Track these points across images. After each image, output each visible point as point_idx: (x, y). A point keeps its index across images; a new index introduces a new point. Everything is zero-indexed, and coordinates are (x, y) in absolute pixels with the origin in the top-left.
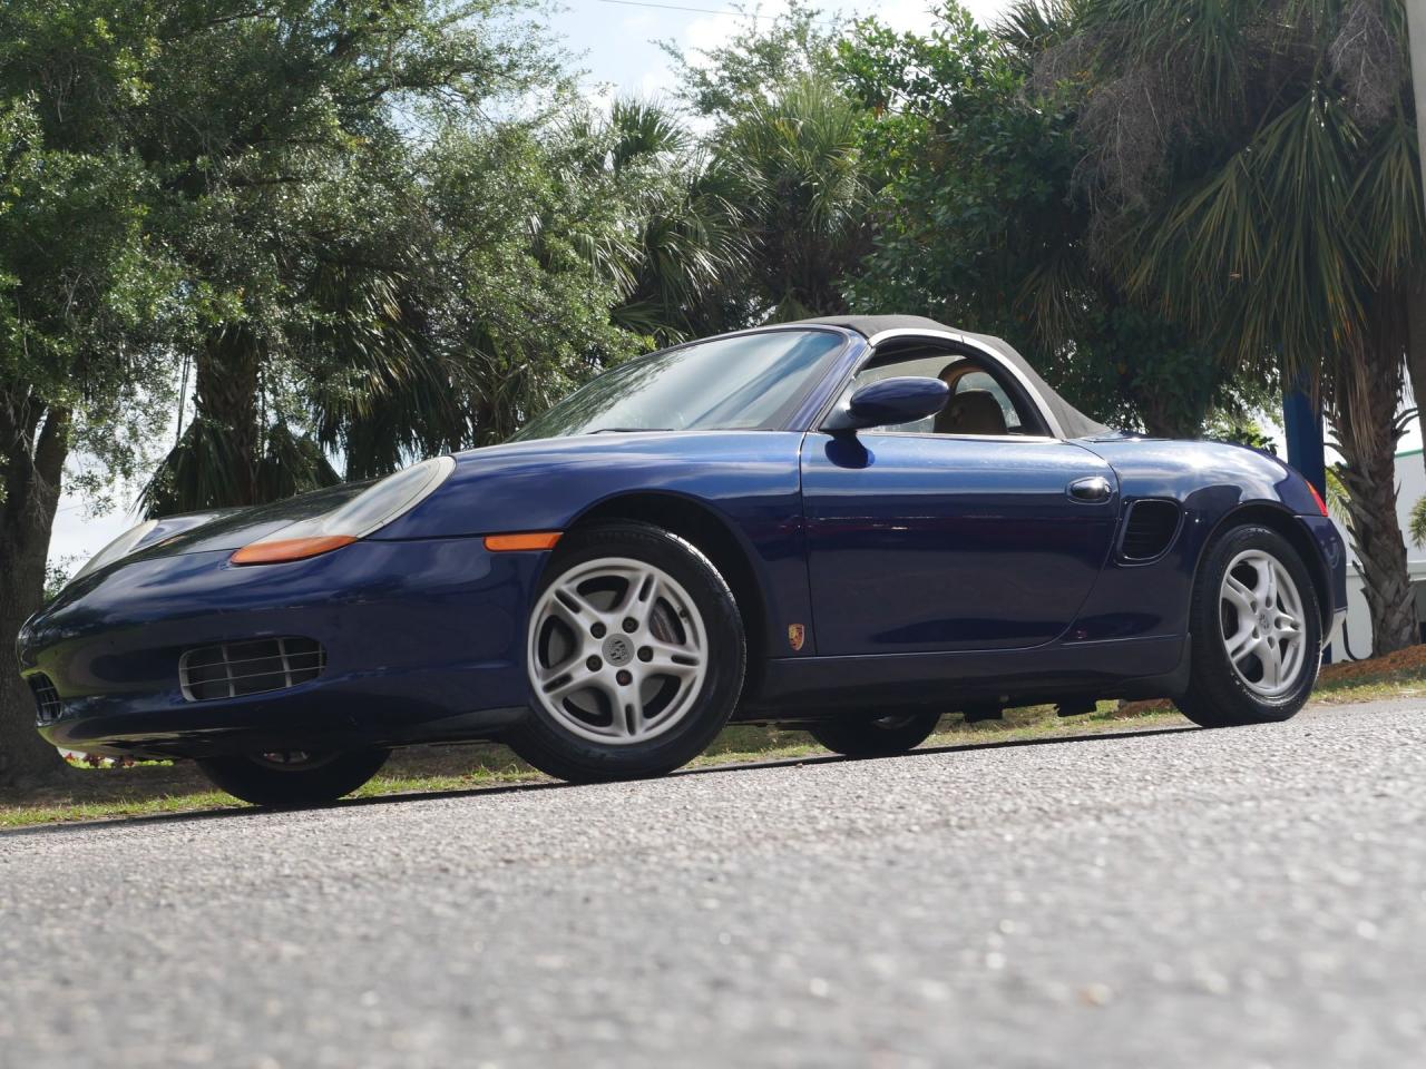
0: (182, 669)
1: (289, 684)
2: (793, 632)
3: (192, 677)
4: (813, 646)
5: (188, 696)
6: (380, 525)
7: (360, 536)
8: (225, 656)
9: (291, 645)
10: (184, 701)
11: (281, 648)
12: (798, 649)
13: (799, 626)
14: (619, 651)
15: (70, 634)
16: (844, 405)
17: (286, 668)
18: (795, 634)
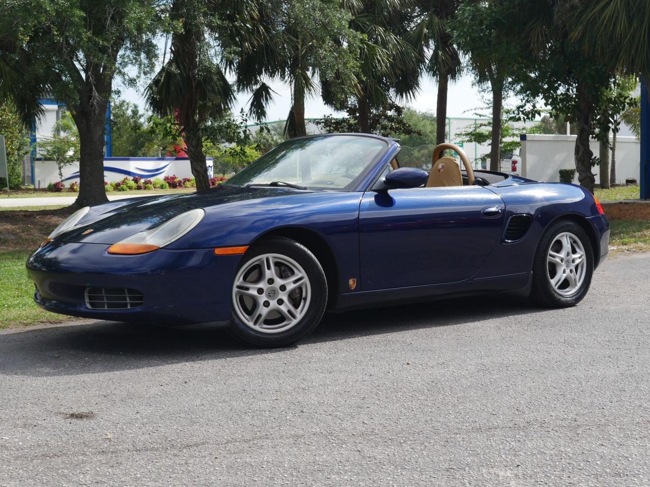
0: (86, 295)
1: (129, 307)
2: (351, 282)
3: (90, 298)
4: (359, 286)
5: (89, 306)
6: (170, 242)
7: (161, 247)
8: (103, 292)
9: (131, 291)
10: (87, 308)
11: (126, 292)
12: (353, 289)
13: (354, 279)
14: (272, 294)
15: (44, 269)
16: (383, 179)
17: (128, 301)
18: (352, 282)
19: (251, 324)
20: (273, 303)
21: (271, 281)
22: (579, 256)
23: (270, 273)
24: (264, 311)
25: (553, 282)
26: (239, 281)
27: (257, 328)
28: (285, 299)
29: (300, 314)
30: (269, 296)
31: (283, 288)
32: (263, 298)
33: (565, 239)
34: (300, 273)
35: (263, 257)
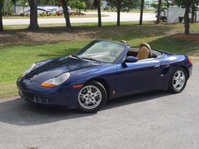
0: (35, 98)
1: (47, 102)
5: (35, 101)
6: (60, 84)
7: (57, 85)
8: (40, 97)
9: (48, 98)
12: (114, 94)
14: (90, 98)
16: (124, 59)
18: (114, 92)
19: (83, 106)
20: (90, 100)
21: (90, 94)
22: (183, 78)
23: (89, 91)
24: (87, 103)
25: (174, 86)
26: (80, 93)
27: (85, 107)
28: (94, 99)
29: (98, 103)
30: (89, 98)
31: (93, 96)
32: (87, 99)
33: (179, 72)
34: (98, 91)
35: (88, 86)
